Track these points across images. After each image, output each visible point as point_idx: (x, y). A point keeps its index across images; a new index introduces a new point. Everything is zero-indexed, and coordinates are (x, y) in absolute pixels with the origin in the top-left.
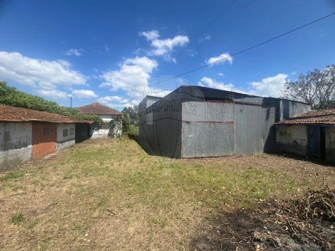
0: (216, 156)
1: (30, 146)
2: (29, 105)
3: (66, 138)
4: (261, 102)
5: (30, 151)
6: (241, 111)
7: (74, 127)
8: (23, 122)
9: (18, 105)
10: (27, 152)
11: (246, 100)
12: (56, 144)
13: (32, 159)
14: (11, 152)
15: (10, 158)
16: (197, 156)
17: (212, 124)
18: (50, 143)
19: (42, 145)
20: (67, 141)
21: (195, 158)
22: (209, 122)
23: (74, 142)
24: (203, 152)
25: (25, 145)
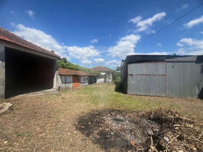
0: (151, 95)
1: (72, 83)
2: (74, 69)
3: (84, 82)
4: (195, 59)
5: (72, 85)
6: (173, 67)
7: (88, 77)
8: (70, 75)
9: (71, 69)
10: (71, 85)
11: (178, 59)
12: (81, 84)
13: (72, 88)
14: (67, 84)
15: (66, 87)
16: (137, 94)
17: (148, 76)
18: (78, 83)
19: (76, 83)
20: (85, 83)
21: (136, 95)
22: (146, 75)
23: (88, 83)
24: (141, 92)
25: (71, 83)
